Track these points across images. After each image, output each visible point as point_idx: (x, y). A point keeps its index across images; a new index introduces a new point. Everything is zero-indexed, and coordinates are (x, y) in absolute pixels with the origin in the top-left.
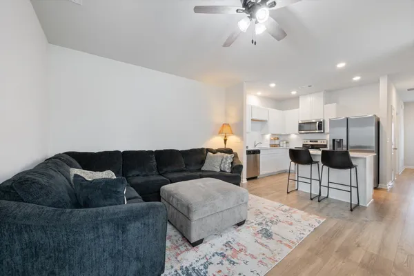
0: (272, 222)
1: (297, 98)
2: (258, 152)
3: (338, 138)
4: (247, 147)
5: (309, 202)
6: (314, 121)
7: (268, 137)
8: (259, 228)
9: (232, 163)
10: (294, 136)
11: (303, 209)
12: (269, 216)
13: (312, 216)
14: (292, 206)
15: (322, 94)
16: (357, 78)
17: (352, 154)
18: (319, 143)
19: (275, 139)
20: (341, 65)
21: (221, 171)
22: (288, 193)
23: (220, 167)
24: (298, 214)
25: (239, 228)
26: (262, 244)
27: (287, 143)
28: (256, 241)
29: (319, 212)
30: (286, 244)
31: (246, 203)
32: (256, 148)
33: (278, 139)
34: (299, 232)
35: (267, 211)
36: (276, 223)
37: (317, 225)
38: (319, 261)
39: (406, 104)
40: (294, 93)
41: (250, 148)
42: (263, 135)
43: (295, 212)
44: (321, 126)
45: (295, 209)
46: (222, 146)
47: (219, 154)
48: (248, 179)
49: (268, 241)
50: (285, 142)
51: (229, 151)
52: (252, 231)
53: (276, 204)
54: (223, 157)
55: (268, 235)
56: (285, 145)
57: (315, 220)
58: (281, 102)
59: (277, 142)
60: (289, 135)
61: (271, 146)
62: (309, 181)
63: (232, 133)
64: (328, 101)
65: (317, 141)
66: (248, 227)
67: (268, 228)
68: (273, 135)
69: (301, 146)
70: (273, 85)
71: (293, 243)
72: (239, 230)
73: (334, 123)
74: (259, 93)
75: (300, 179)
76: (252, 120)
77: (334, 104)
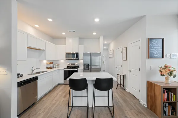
2: (35, 79)
3: (87, 63)
6: (74, 53)
7: (45, 62)
10: (62, 61)
15: (77, 38)
16: (95, 34)
19: (50, 63)
27: (58, 65)
33: (52, 63)
40: (64, 34)
42: (41, 61)
44: (77, 56)
50: (57, 65)
58: (54, 39)
59: (52, 65)
60: (59, 60)
61: (48, 68)
64: (80, 43)
65: (75, 64)
68: (48, 61)
69: (66, 67)
73: (85, 55)
74: (37, 26)
76: (28, 48)
77: (83, 45)
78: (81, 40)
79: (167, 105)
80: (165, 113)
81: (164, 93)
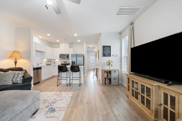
0: (53, 103)
1: (59, 43)
2: (40, 68)
3: (73, 61)
4: (33, 66)
5: (66, 87)
6: (65, 54)
7: (45, 60)
8: (47, 109)
9: (23, 77)
10: (57, 60)
11: (65, 91)
12: (51, 100)
13: (69, 93)
14: (61, 91)
15: (68, 44)
16: (79, 41)
17: (80, 67)
18: (67, 63)
19: (49, 61)
20: (76, 35)
21: (13, 83)
22: (57, 86)
23: (12, 81)
24: (64, 94)
25: (35, 115)
26: (51, 117)
27: (54, 63)
28: (48, 117)
29: (71, 90)
30: (62, 110)
31: (39, 99)
32: (39, 66)
33: (50, 61)
34: (66, 102)
35: (49, 98)
36: (56, 102)
37: (71, 96)
38: (76, 109)
39: (88, 51)
40: (58, 41)
41: (35, 67)
42: (42, 59)
43: (62, 93)
44: (68, 56)
45: (62, 92)
46: (13, 66)
47: (10, 72)
48: (34, 84)
49: (54, 113)
50: (53, 63)
51: (21, 69)
52: (44, 113)
53: (54, 93)
54: (15, 74)
55: (53, 110)
56: (53, 64)
57: (70, 94)
58: (51, 44)
59: (50, 63)
60: (55, 59)
61: (47, 65)
62: (66, 79)
63: (22, 57)
64: (70, 47)
66: (41, 112)
67: (52, 107)
69: (61, 64)
70: (49, 35)
71: (65, 108)
72: (34, 118)
73: (72, 56)
74: (40, 37)
75: (62, 79)
76: (36, 51)
77: (72, 49)
78: (71, 45)
79: (107, 79)
80: (106, 83)
81: (105, 73)
